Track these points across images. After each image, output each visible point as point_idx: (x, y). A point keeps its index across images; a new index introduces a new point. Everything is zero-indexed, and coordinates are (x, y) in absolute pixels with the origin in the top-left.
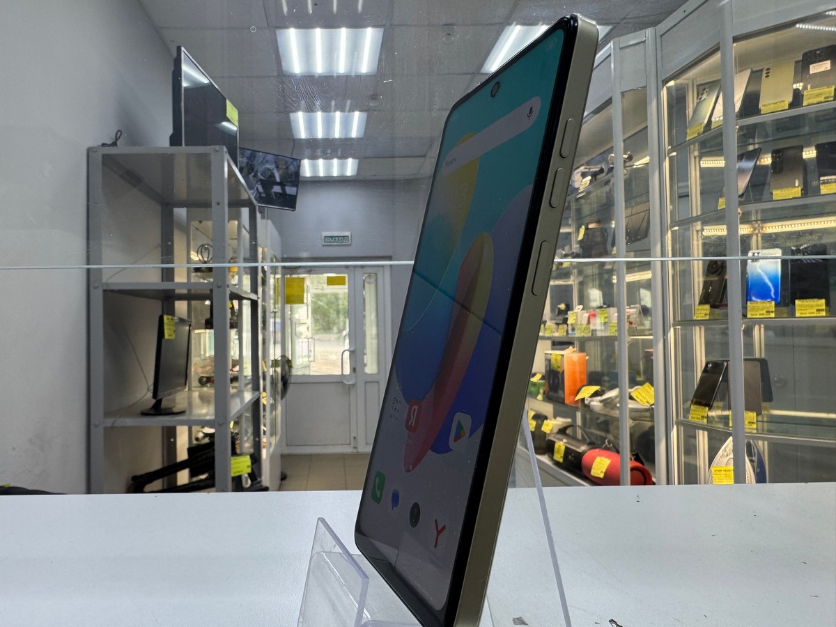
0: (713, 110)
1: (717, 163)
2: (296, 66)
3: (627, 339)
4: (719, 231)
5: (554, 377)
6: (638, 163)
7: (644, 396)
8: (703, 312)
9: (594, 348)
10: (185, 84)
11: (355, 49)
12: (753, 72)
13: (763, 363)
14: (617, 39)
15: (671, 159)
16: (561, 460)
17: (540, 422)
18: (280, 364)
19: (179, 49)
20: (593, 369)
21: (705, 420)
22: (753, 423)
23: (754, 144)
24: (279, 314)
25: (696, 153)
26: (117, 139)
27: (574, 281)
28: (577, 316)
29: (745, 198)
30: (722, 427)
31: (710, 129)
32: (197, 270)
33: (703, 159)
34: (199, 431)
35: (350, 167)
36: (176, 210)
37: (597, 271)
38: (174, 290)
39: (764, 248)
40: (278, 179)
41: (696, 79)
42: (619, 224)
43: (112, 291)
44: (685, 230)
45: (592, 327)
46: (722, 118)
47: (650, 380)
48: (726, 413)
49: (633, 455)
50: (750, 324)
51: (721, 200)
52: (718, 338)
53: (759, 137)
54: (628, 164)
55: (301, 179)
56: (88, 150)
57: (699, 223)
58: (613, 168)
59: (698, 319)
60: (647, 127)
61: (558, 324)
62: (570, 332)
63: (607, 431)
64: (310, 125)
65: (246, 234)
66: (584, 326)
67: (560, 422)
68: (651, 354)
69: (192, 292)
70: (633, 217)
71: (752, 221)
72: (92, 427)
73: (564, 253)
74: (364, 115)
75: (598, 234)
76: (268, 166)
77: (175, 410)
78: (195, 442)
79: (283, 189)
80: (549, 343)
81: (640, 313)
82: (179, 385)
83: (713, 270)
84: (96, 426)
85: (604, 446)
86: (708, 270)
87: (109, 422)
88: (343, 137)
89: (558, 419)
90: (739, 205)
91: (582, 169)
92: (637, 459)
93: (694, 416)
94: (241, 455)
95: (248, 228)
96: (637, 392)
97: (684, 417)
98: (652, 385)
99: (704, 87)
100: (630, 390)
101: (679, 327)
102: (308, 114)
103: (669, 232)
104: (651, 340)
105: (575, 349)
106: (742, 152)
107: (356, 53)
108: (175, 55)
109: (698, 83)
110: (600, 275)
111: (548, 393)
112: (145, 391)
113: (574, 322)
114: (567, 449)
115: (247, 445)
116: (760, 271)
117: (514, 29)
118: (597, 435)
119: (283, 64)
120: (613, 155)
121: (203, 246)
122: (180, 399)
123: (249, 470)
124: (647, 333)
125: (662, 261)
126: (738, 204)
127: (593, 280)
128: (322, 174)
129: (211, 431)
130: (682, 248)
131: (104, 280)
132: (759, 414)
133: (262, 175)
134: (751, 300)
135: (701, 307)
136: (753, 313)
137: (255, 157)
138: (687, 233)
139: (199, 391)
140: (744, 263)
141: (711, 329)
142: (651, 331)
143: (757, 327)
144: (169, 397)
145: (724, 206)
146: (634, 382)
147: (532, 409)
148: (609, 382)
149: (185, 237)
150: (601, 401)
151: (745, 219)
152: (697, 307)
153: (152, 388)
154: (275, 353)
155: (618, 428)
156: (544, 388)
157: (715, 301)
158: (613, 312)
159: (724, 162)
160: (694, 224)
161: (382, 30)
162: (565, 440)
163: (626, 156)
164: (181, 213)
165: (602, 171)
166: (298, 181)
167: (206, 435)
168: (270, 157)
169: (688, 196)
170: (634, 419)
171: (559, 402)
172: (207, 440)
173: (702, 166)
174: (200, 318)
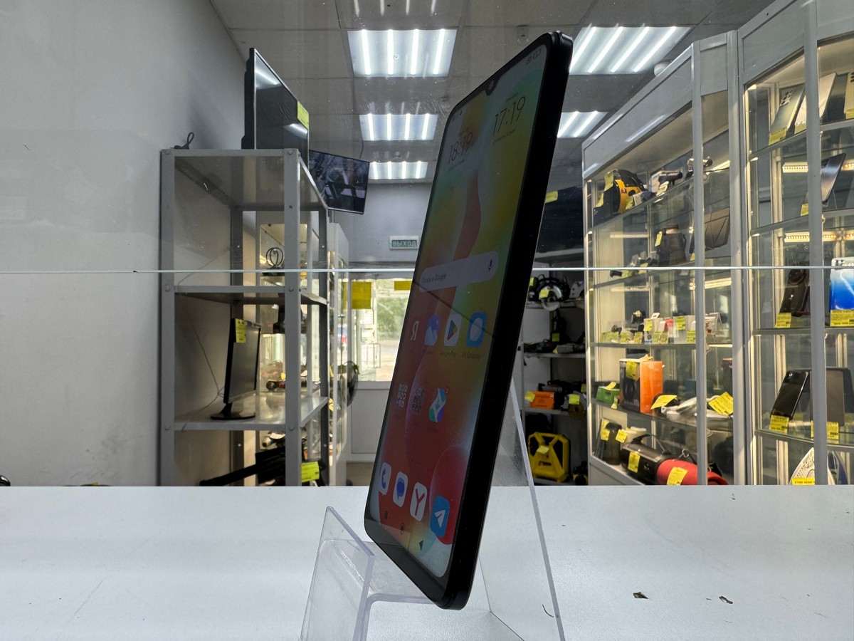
0: (796, 114)
1: (801, 168)
2: (367, 68)
3: (707, 347)
4: (802, 237)
5: (629, 386)
6: (718, 168)
7: (722, 406)
8: (784, 320)
9: (670, 357)
10: (256, 86)
11: (427, 49)
12: (837, 76)
13: (846, 372)
14: (698, 42)
15: (752, 164)
16: (636, 471)
17: (613, 431)
18: (347, 369)
19: (252, 51)
20: (669, 379)
21: (786, 431)
22: (835, 434)
23: (838, 149)
24: (346, 319)
25: (778, 158)
26: (189, 142)
27: (649, 287)
28: (653, 324)
29: (829, 204)
30: (803, 437)
31: (793, 134)
32: (265, 274)
33: (786, 164)
34: (266, 437)
35: (419, 170)
36: (246, 213)
37: (672, 278)
38: (242, 294)
39: (847, 256)
40: (346, 182)
41: (778, 82)
42: (697, 229)
43: (184, 294)
44: (766, 236)
45: (669, 335)
46: (804, 122)
47: (729, 389)
48: (807, 424)
49: (710, 466)
50: (832, 334)
51: (803, 206)
52: (799, 347)
53: (842, 143)
54: (708, 169)
55: (369, 182)
56: (161, 153)
57: (781, 229)
58: (692, 173)
59: (779, 327)
60: (727, 131)
61: (633, 332)
62: (646, 339)
63: (683, 442)
64: (380, 127)
65: (315, 239)
66: (661, 334)
67: (635, 431)
68: (730, 363)
69: (261, 296)
70: (713, 223)
71: (835, 228)
72: (163, 431)
73: (640, 259)
74: (435, 117)
75: (676, 240)
76: (336, 169)
77: (243, 414)
78: (262, 448)
79: (354, 192)
80: (624, 350)
81: (719, 321)
82: (248, 390)
83: (794, 278)
84: (167, 430)
85: (680, 456)
86: (790, 278)
87: (180, 426)
88: (412, 140)
89: (632, 428)
90: (823, 212)
91: (660, 173)
92: (715, 469)
93: (773, 426)
94: (308, 461)
95: (318, 233)
96: (714, 401)
97: (763, 428)
98: (731, 394)
99: (786, 91)
100: (708, 400)
101: (760, 336)
102: (377, 115)
103: (750, 238)
104: (730, 349)
105: (651, 357)
106: (826, 158)
107: (427, 56)
108: (247, 57)
109: (781, 87)
110: (676, 282)
111: (623, 402)
112: (216, 394)
113: (650, 329)
114: (641, 458)
115: (314, 452)
116: (843, 279)
117: (590, 30)
118: (672, 447)
119: (354, 65)
120: (692, 160)
121: (272, 249)
122: (247, 404)
123: (317, 477)
124: (726, 341)
125: (742, 270)
126: (821, 210)
127: (669, 287)
128: (390, 176)
129: (278, 436)
130: (763, 256)
131: (176, 284)
132: (841, 425)
133: (330, 177)
134: (834, 308)
135: (782, 315)
136: (835, 321)
137: (323, 159)
138: (767, 239)
139: (267, 396)
140: (827, 272)
141: (792, 338)
142: (730, 339)
143: (840, 336)
144: (239, 402)
145: (807, 213)
146: (711, 393)
147: (605, 418)
148: (684, 391)
149: (255, 240)
150: (678, 411)
151: (829, 226)
152: (778, 315)
153: (223, 392)
154: (342, 359)
155: (694, 439)
156: (619, 397)
157: (797, 309)
158: (691, 320)
159: (806, 167)
160: (775, 230)
161: (455, 31)
162: (639, 450)
163: (706, 161)
164: (250, 216)
165: (680, 176)
166: (367, 183)
167: (274, 441)
168: (338, 160)
169: (770, 201)
170: (711, 429)
171: (635, 411)
172: (274, 446)
173: (784, 171)
174: (268, 322)
